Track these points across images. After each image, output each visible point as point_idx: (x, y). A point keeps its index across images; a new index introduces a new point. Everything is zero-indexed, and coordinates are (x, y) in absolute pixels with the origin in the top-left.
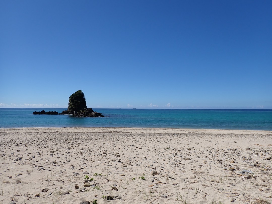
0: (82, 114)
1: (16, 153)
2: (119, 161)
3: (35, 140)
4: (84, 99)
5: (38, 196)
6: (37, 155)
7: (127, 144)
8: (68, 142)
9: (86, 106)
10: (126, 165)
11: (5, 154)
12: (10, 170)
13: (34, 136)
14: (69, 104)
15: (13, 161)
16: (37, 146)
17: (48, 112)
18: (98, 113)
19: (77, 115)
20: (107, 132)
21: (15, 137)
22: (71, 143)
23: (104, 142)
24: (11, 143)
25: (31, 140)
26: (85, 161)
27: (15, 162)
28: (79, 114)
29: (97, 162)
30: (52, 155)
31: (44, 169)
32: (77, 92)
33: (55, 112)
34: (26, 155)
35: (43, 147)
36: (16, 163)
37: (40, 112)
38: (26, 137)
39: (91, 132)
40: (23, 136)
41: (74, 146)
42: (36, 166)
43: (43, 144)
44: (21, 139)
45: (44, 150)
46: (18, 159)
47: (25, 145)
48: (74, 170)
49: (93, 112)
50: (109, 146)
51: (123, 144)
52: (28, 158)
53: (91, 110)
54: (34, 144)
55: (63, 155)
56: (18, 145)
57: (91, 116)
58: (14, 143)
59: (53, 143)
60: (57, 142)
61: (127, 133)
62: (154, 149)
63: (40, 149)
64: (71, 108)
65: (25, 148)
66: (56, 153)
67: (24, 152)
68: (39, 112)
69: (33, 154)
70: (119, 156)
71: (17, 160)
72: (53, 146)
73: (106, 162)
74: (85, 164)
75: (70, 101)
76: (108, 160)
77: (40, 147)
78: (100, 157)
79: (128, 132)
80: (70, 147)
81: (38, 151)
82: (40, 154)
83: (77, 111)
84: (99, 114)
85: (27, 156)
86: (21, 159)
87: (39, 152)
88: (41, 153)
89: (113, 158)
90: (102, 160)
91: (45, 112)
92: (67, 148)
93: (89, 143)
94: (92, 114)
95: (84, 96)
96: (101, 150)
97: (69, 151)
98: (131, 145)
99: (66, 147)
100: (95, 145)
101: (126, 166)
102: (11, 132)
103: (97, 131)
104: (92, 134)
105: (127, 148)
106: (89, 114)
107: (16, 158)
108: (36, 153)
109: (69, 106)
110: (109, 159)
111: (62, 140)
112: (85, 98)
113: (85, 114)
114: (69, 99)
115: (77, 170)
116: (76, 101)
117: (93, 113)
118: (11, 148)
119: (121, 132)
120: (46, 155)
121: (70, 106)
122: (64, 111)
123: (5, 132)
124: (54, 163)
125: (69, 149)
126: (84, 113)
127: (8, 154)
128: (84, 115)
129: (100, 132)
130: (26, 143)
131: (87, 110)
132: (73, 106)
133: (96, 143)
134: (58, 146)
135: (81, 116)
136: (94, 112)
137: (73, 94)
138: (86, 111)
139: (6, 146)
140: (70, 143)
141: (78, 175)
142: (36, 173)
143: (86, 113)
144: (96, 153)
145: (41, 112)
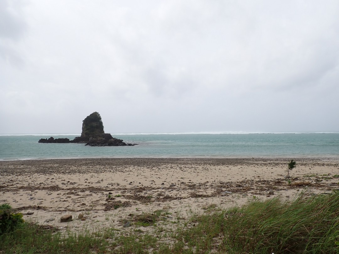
0: (98, 141)
9: (104, 131)
14: (83, 129)
17: (57, 139)
18: (118, 140)
19: (93, 142)
32: (93, 114)
33: (66, 139)
37: (48, 139)
49: (112, 138)
53: (109, 136)
57: (111, 144)
64: (86, 134)
75: (84, 125)
83: (93, 138)
91: (54, 139)
94: (111, 141)
106: (108, 141)
112: (102, 121)
114: (83, 122)
121: (84, 132)
122: (76, 138)
128: (101, 142)
131: (105, 136)
137: (87, 117)
141: (103, 197)
143: (103, 140)
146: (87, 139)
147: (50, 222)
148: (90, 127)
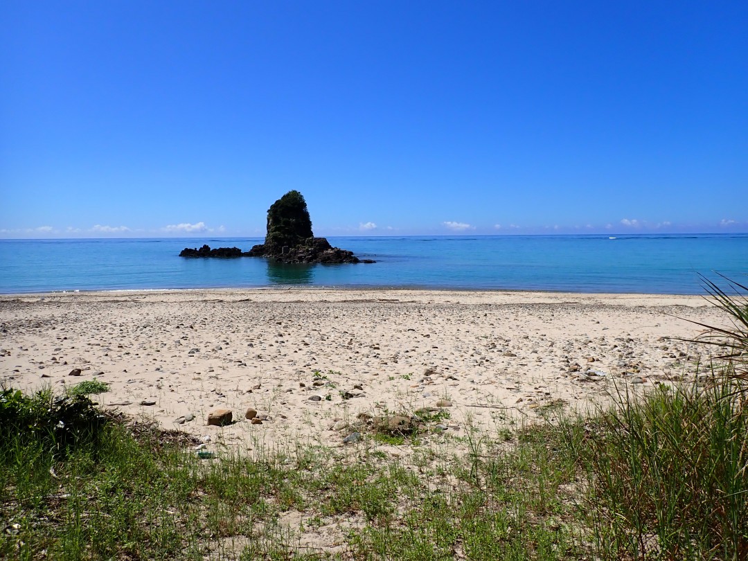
0: (301, 253)
1: (183, 342)
2: (375, 357)
3: (206, 319)
4: (306, 215)
5: (250, 391)
6: (223, 346)
7: (401, 328)
8: (277, 323)
9: (312, 233)
10: (386, 361)
11: (164, 343)
13: (199, 309)
14: (268, 227)
15: (187, 353)
17: (217, 249)
18: (343, 252)
19: (290, 257)
20: (362, 301)
21: (161, 311)
22: (283, 324)
23: (353, 324)
24: (161, 324)
25: (199, 317)
26: (313, 355)
27: (191, 354)
28: (295, 253)
29: (334, 358)
30: (251, 345)
31: (245, 365)
32: (288, 195)
33: (235, 249)
34: (203, 344)
36: (193, 356)
37: (198, 250)
38: (183, 312)
39: (325, 301)
40: (176, 309)
41: (290, 331)
42: (231, 361)
43: (227, 325)
44: (176, 315)
45: (233, 337)
47: (192, 327)
48: (295, 367)
49: (330, 247)
50: (363, 331)
51: (394, 326)
52: (209, 349)
53: (323, 244)
54: (207, 326)
55: (271, 345)
56: (178, 327)
57: (327, 261)
60: (253, 323)
61: (410, 303)
62: (454, 338)
63: (225, 336)
64: (275, 238)
65: (194, 334)
66: (256, 342)
67: (197, 340)
68: (196, 249)
69: (217, 344)
70: (378, 348)
71: (193, 352)
72: (248, 330)
73: (351, 358)
74: (314, 359)
75: (271, 220)
76: (356, 355)
77: (224, 332)
78: (342, 350)
79: (413, 302)
80: (282, 332)
81: (222, 339)
82: (227, 344)
83: (290, 246)
84: (346, 253)
85: (206, 346)
86: (197, 350)
88: (228, 341)
89: (365, 351)
90: (344, 355)
91: (209, 248)
92: (277, 334)
93: (321, 325)
94: (327, 254)
95: (304, 205)
96: (344, 339)
97: (280, 339)
98: (409, 330)
99: (274, 332)
100: (333, 329)
101: (386, 364)
102: (147, 299)
104: (327, 305)
105: (400, 335)
106: (320, 254)
107: (188, 349)
109: (268, 232)
110: (358, 352)
111: (262, 319)
112: (309, 211)
113: (309, 255)
114: (268, 214)
115: (301, 367)
116: (285, 219)
117: (330, 251)
118: (168, 333)
119: (396, 302)
121: (271, 234)
122: (256, 247)
124: (259, 357)
125: (281, 336)
126: (308, 251)
127: (170, 343)
128: (307, 257)
129: (345, 301)
130: (192, 323)
131: (315, 242)
132: (278, 232)
133: (336, 325)
134: (257, 331)
135: (301, 259)
136: (332, 249)
137: (277, 202)
138: (311, 246)
139: (156, 330)
140: (280, 324)
141: (302, 374)
142: (234, 370)
143: (311, 250)
144: (334, 344)
145: (201, 248)
146: (276, 250)
147: (186, 423)
148: (284, 223)
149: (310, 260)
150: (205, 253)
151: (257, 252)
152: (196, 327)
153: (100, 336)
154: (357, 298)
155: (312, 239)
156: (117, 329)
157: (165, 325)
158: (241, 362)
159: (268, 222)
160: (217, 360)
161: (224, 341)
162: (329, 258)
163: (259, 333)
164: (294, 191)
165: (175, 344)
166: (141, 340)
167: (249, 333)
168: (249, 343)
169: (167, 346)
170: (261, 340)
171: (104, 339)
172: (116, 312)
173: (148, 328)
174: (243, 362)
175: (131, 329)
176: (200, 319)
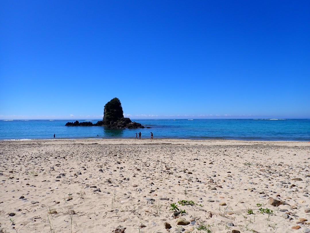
0: (119, 124)
1: (56, 168)
2: (199, 181)
3: (74, 153)
4: (121, 108)
6: (83, 171)
7: (188, 158)
8: (114, 155)
9: (123, 116)
10: (212, 186)
11: (43, 169)
12: (54, 191)
13: (71, 148)
14: (104, 113)
15: (55, 178)
16: (78, 160)
17: (82, 122)
18: (137, 123)
19: (114, 126)
20: (154, 144)
21: (50, 149)
22: (118, 156)
24: (47, 156)
25: (70, 152)
27: (58, 179)
28: (116, 124)
30: (101, 171)
31: (100, 191)
32: (113, 100)
33: (89, 122)
34: (68, 170)
35: (86, 161)
36: (59, 181)
37: (73, 123)
38: (62, 149)
39: (135, 144)
40: (59, 148)
41: (123, 160)
42: (88, 186)
43: (85, 156)
44: (58, 151)
45: (89, 164)
46: (61, 175)
47: (64, 158)
49: (131, 122)
51: (183, 157)
52: (72, 174)
53: (128, 120)
54: (74, 157)
55: (115, 171)
56: (56, 158)
57: (130, 127)
58: (51, 156)
59: (96, 156)
60: (101, 155)
61: (178, 145)
62: (229, 165)
63: (84, 164)
64: (107, 118)
65: (65, 162)
66: (104, 168)
67: (65, 167)
68: (72, 122)
69: (78, 170)
70: (191, 173)
71: (60, 177)
72: (98, 160)
74: (153, 184)
75: (106, 110)
76: (181, 179)
77: (83, 161)
78: (166, 174)
80: (119, 161)
81: (82, 165)
82: (85, 169)
83: (114, 121)
84: (139, 124)
85: (70, 172)
86: (64, 175)
87: (84, 166)
88: (86, 167)
91: (79, 122)
92: (116, 162)
95: (120, 104)
96: (160, 165)
97: (120, 166)
98: (194, 159)
99: (114, 160)
101: (215, 189)
102: (45, 144)
103: (141, 142)
104: (137, 146)
105: (193, 163)
106: (127, 124)
107: (57, 174)
108: (80, 168)
109: (104, 115)
111: (105, 153)
112: (122, 106)
113: (122, 125)
114: (104, 107)
115: (148, 193)
116: (112, 110)
117: (131, 123)
118: (49, 162)
119: (170, 144)
120: (93, 170)
121: (106, 116)
122: (99, 122)
123: (39, 144)
124: (110, 182)
125: (119, 163)
126: (122, 123)
127: (47, 168)
129: (145, 144)
130: (65, 155)
131: (125, 120)
132: (108, 115)
134: (103, 160)
135: (119, 126)
136: (133, 123)
137: (108, 102)
138: (123, 121)
139: (43, 159)
140: (116, 156)
141: (154, 202)
143: (123, 123)
144: (156, 169)
145: (75, 122)
146: (108, 123)
148: (111, 111)
149: (123, 127)
150: (77, 124)
151: (99, 124)
152: (67, 158)
153: (5, 164)
154: (150, 143)
155: (123, 118)
156: (19, 159)
157: (49, 157)
158: (95, 187)
159: (104, 111)
160: (77, 184)
161: (83, 167)
162: (131, 126)
163: (105, 161)
164: (116, 98)
165: (50, 169)
166: (29, 166)
167: (99, 162)
168: (100, 168)
169: (44, 171)
170: (107, 166)
171: (5, 166)
172: (26, 149)
173: (38, 158)
174: (98, 187)
175: (28, 159)
176: (70, 153)
